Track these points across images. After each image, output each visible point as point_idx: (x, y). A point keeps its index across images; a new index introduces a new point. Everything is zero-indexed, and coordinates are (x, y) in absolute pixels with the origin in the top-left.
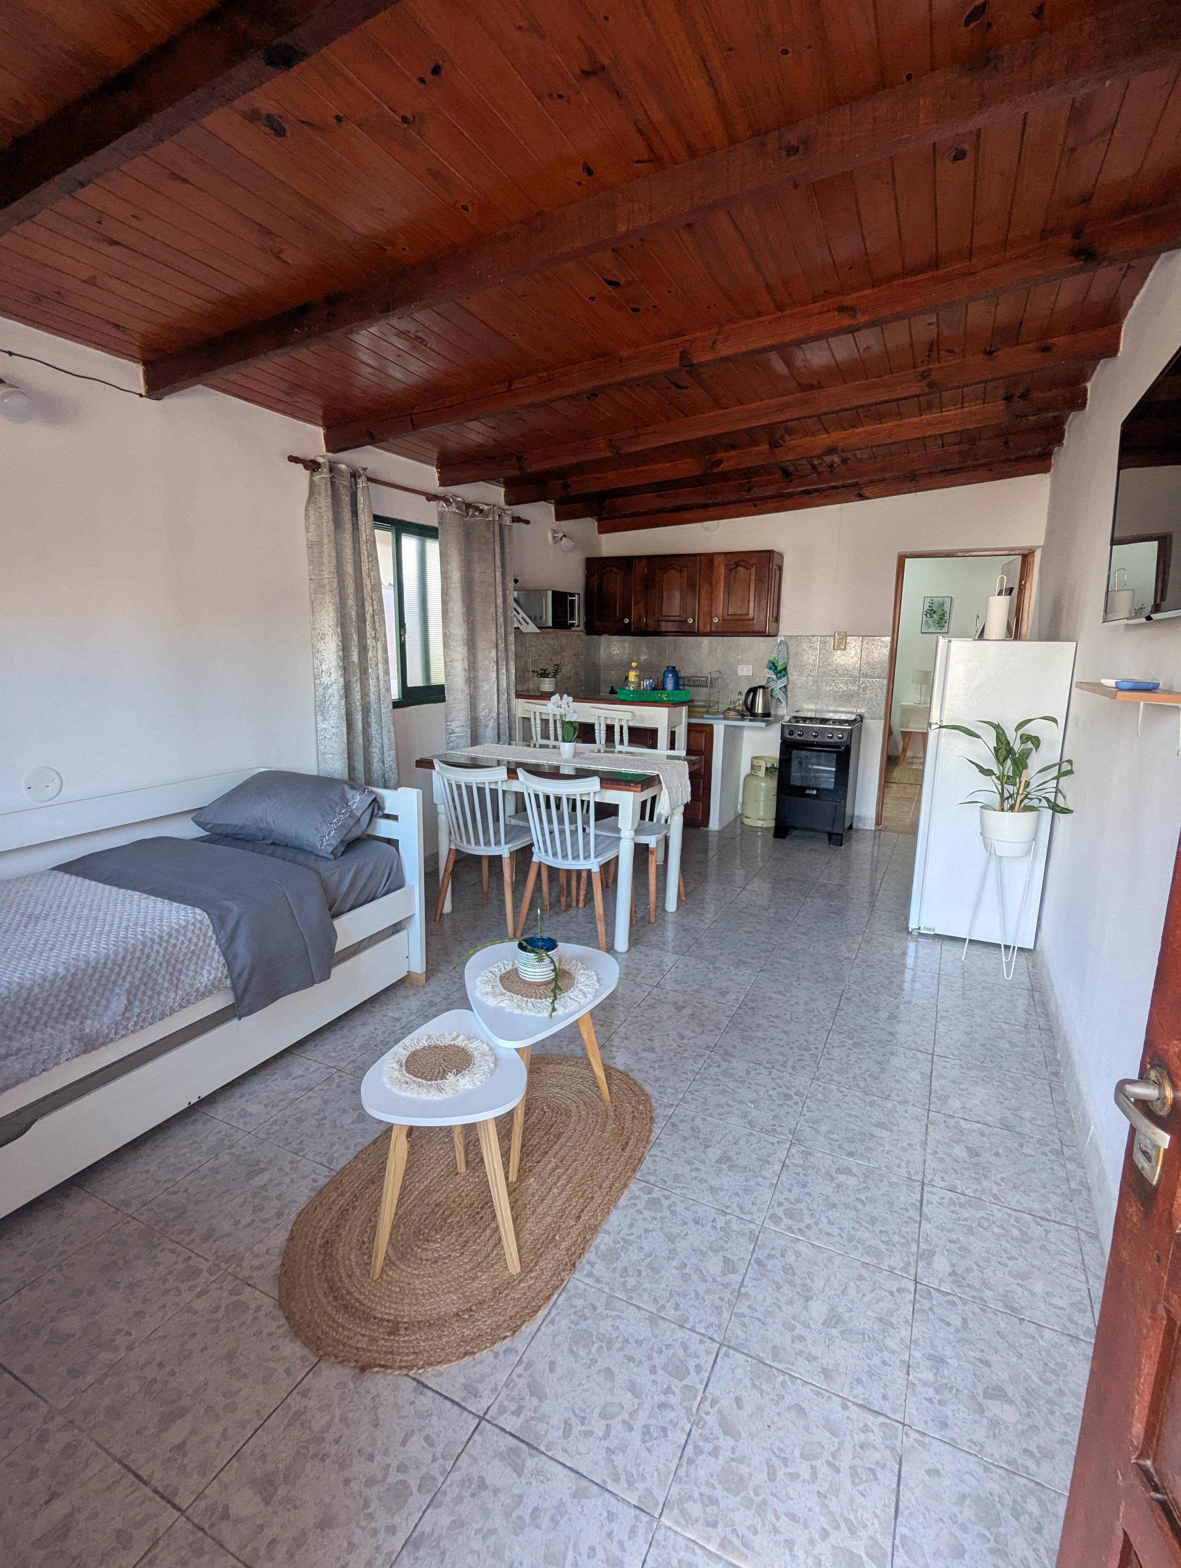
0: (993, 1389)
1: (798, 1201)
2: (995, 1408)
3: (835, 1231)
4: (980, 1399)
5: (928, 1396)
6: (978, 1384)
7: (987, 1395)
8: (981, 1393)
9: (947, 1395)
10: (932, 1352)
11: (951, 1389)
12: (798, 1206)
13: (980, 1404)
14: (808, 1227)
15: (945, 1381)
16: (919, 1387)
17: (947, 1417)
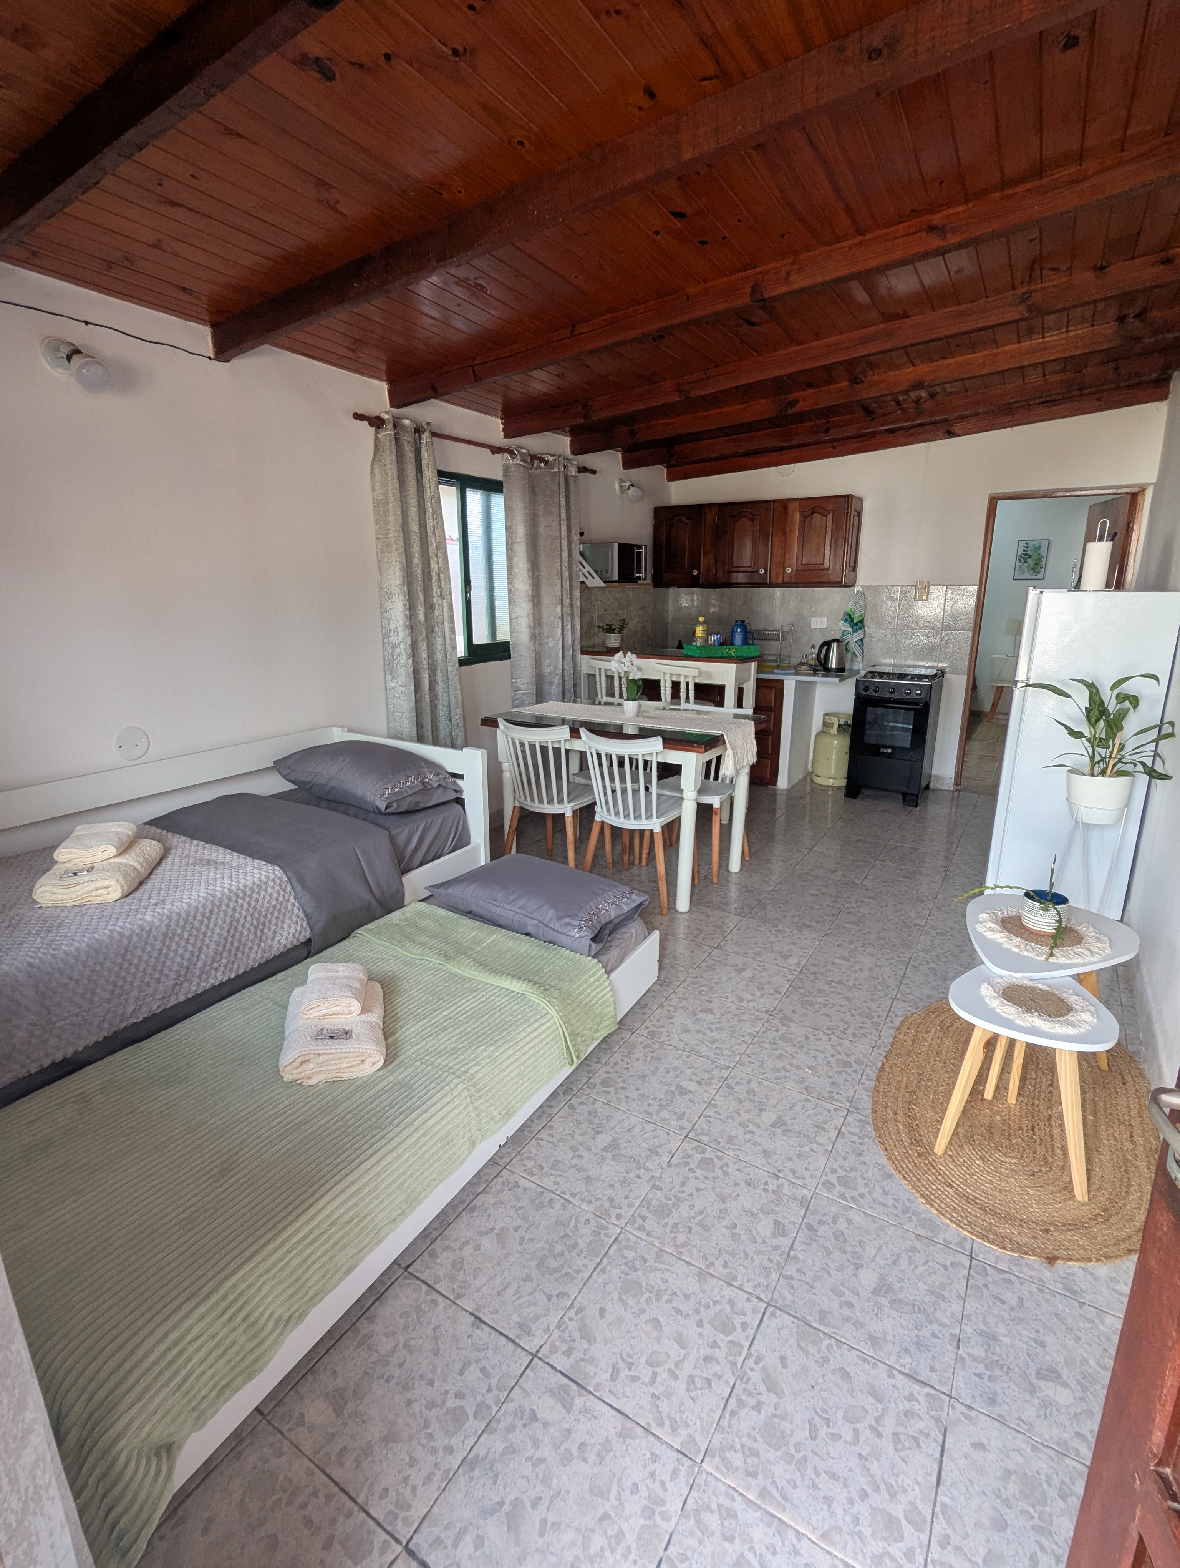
0: (1047, 1370)
1: (852, 1169)
2: (1048, 1389)
3: (890, 1202)
4: (1033, 1378)
5: (977, 1372)
6: (1031, 1363)
7: (1039, 1375)
8: (1034, 1374)
9: (998, 1372)
10: (983, 1327)
11: (1002, 1367)
12: (852, 1174)
13: (1031, 1384)
14: (862, 1196)
15: (996, 1358)
16: (969, 1362)
17: (996, 1394)
